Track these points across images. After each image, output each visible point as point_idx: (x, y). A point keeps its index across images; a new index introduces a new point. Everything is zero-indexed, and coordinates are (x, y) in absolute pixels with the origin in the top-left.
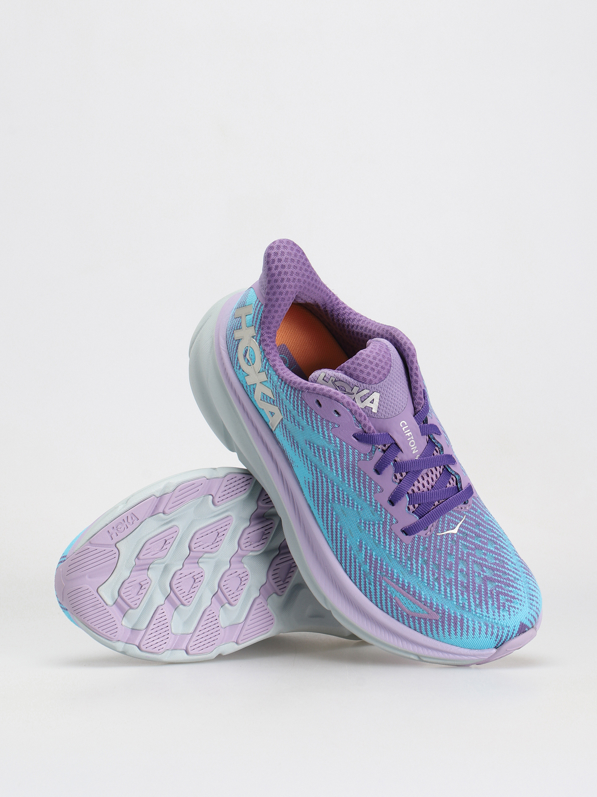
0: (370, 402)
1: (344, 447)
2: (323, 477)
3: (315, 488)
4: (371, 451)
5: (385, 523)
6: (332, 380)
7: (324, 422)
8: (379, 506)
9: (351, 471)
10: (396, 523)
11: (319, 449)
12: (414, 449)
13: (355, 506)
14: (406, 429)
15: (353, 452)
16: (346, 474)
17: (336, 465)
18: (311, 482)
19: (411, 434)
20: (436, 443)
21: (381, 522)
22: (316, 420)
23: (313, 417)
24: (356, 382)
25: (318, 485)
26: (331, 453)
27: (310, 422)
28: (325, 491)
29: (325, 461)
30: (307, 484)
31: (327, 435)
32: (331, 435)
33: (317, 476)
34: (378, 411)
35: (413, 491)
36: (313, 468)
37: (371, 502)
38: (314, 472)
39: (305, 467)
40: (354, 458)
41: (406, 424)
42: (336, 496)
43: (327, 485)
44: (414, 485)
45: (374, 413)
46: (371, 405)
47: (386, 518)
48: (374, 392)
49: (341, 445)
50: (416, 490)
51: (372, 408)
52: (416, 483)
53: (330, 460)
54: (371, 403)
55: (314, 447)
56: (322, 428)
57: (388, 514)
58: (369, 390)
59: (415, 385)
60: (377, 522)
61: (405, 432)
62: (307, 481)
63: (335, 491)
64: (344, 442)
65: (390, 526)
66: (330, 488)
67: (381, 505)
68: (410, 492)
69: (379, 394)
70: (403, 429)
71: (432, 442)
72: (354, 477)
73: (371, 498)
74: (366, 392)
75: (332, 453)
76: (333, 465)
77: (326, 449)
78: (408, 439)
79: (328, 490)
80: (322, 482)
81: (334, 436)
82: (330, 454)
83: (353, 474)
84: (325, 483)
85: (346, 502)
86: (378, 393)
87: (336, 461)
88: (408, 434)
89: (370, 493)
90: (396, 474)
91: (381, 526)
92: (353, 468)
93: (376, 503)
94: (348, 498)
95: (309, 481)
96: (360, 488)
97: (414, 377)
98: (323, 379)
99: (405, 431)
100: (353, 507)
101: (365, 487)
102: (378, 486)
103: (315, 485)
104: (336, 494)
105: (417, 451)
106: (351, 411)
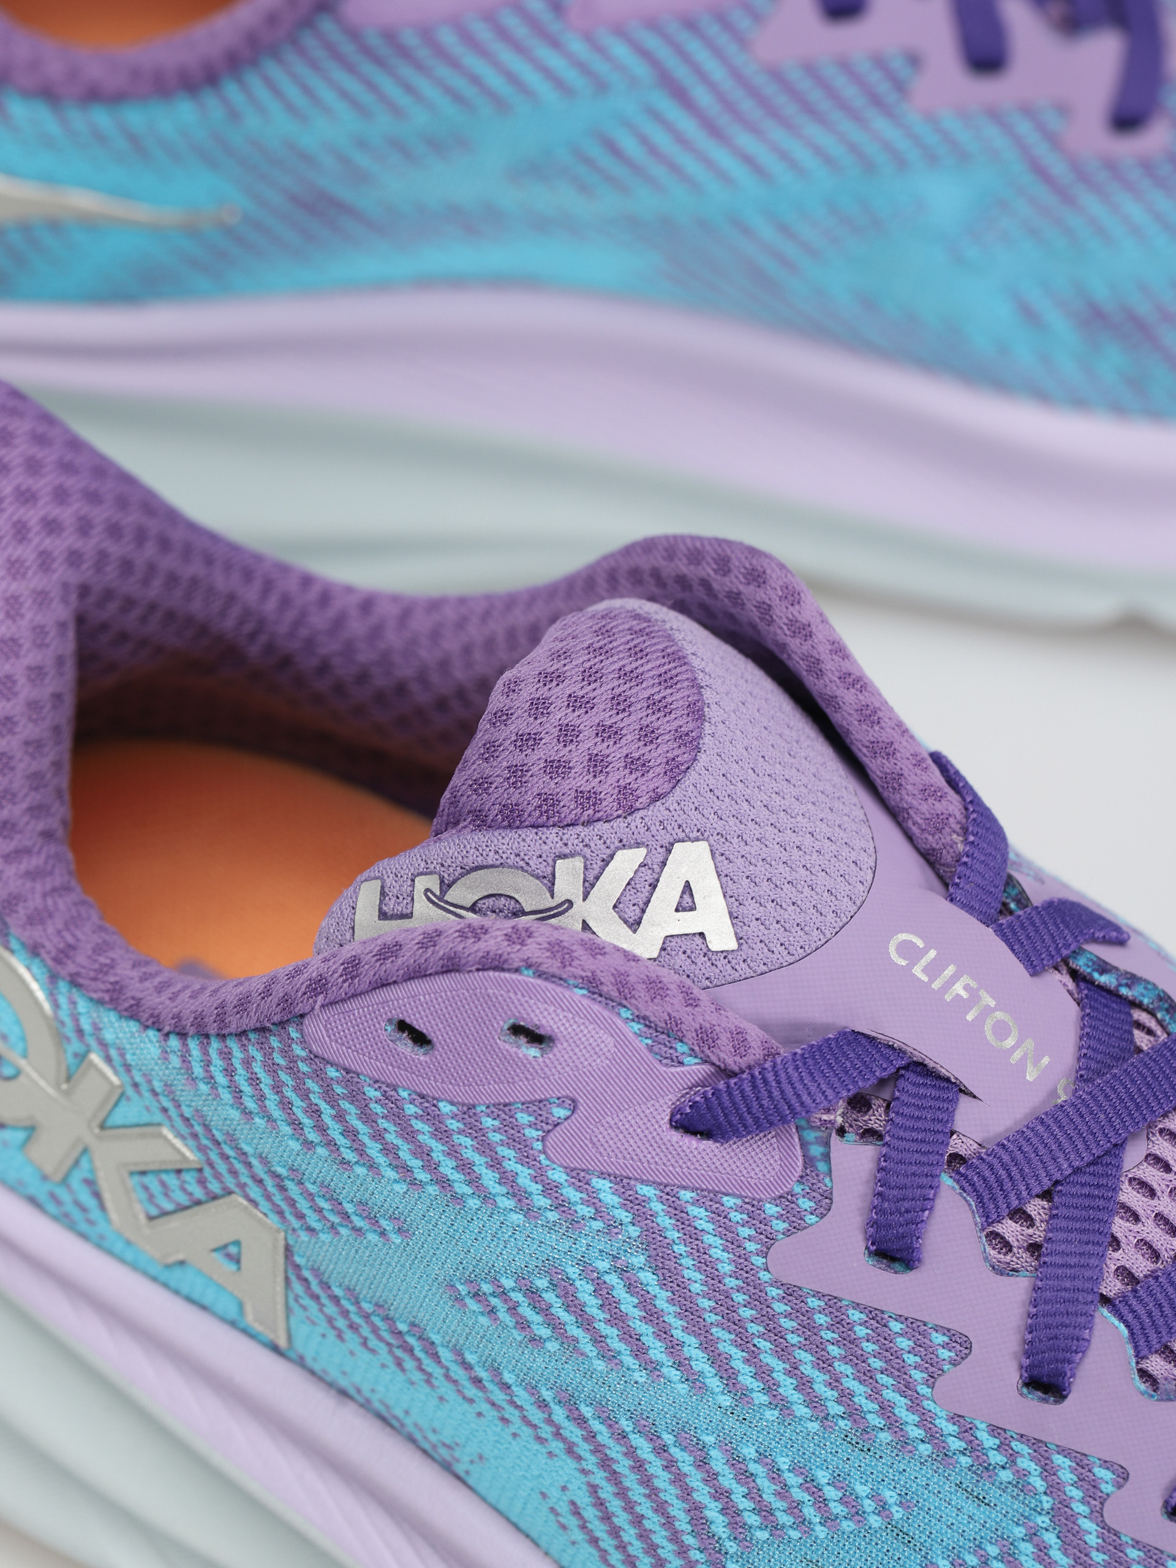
0: (677, 910)
1: (657, 1207)
2: (632, 1436)
3: (622, 1519)
4: (809, 1162)
5: (1062, 1515)
6: (427, 890)
7: (488, 1122)
8: (989, 1442)
9: (754, 1328)
10: (1119, 1487)
11: (533, 1294)
12: (1026, 1054)
13: (869, 1505)
14: (933, 970)
15: (719, 1215)
16: (737, 1354)
17: (663, 1332)
18: (584, 1499)
19: (973, 984)
20: (1124, 991)
21: (1043, 1521)
22: (442, 1134)
23: (418, 1125)
24: (552, 834)
25: (622, 1493)
26: (607, 1278)
27: (415, 1163)
28: (678, 1509)
29: (598, 1340)
30: (572, 1522)
31: (535, 1188)
32: (558, 1175)
33: (598, 1450)
34: (739, 938)
35: (1124, 1273)
36: (559, 1414)
37: (933, 1436)
38: (573, 1432)
39: (515, 1435)
40: (733, 1243)
41: (920, 944)
42: (744, 1504)
43: (670, 1465)
44: (1116, 1244)
45: (725, 954)
46: (687, 923)
47: (1054, 1488)
48: (672, 845)
49: (634, 1203)
50: (1141, 1266)
51: (702, 935)
52: (1120, 1226)
53: (617, 1318)
54: (684, 910)
55: (503, 1294)
56: (496, 1164)
57: (1059, 1460)
58: (638, 845)
59: (874, 733)
60: (1019, 1532)
61: (936, 985)
62: (564, 1508)
63: (727, 1480)
64: (643, 1182)
65: (1097, 1515)
66: (695, 1479)
67: (995, 1430)
68: (1112, 1286)
69: (703, 846)
70: (917, 971)
71: (1101, 988)
72: (783, 1351)
73: (926, 1420)
74: (627, 863)
75: (612, 1279)
76: (649, 1340)
77: (573, 1272)
78: (970, 1017)
79: (686, 1493)
80: (639, 1466)
81: (579, 1178)
82: (601, 1289)
83: (775, 1334)
84: (655, 1466)
85: (809, 1511)
86: (697, 839)
87: (652, 1315)
88: (959, 989)
89: (907, 1388)
90: (999, 1228)
91: (1051, 1538)
92: (758, 1299)
93: (967, 1431)
94: (811, 1486)
95: (573, 1503)
96: (845, 1397)
97: (849, 698)
98: (383, 915)
99: (931, 981)
100: (857, 1514)
101: (866, 1376)
102: (934, 1334)
103: (615, 1505)
104: (738, 1492)
105: (1046, 1060)
106: (593, 986)
